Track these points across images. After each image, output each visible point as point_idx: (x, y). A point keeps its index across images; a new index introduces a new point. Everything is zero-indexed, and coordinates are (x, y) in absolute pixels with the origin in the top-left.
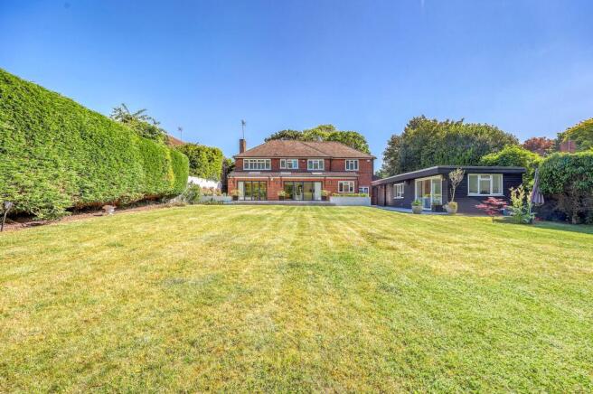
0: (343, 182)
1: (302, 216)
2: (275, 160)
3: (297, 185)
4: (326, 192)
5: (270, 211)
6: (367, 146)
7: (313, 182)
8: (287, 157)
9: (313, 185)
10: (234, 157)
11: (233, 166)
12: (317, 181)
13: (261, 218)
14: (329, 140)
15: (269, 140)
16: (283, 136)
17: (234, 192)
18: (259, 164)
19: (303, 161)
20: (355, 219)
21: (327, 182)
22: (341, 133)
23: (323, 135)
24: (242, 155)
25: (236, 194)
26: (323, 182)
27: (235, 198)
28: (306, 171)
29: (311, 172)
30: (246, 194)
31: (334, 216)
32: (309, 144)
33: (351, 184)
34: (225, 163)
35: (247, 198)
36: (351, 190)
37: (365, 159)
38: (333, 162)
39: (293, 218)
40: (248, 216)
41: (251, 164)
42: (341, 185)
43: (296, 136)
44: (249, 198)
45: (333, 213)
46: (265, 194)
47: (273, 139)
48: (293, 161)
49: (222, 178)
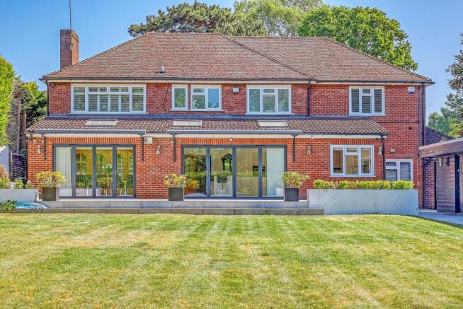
0: (344, 147)
1: (232, 252)
2: (159, 89)
3: (216, 154)
4: (298, 177)
5: (144, 236)
6: (407, 47)
7: (261, 146)
8: (191, 80)
9: (261, 156)
10: (45, 79)
11: (42, 104)
12: (274, 144)
13: (119, 260)
14: (303, 31)
15: (142, 30)
16: (179, 20)
17: (45, 177)
18: (114, 98)
19: (234, 91)
20: (376, 259)
21: (300, 148)
22: (337, 12)
23: (288, 17)
24: (68, 72)
25: (48, 183)
26: (289, 147)
27: (49, 193)
28: (241, 118)
29: (256, 119)
30: (79, 181)
31: (318, 248)
32: (250, 43)
33: (365, 152)
34: (21, 94)
35: (80, 191)
36: (365, 168)
37: (402, 87)
38: (315, 93)
39: (207, 257)
40: (85, 251)
41: (93, 98)
42: (338, 154)
43: (213, 22)
44: (88, 192)
45: (318, 239)
46: (132, 179)
47: (153, 27)
48: (206, 90)
49: (13, 138)
